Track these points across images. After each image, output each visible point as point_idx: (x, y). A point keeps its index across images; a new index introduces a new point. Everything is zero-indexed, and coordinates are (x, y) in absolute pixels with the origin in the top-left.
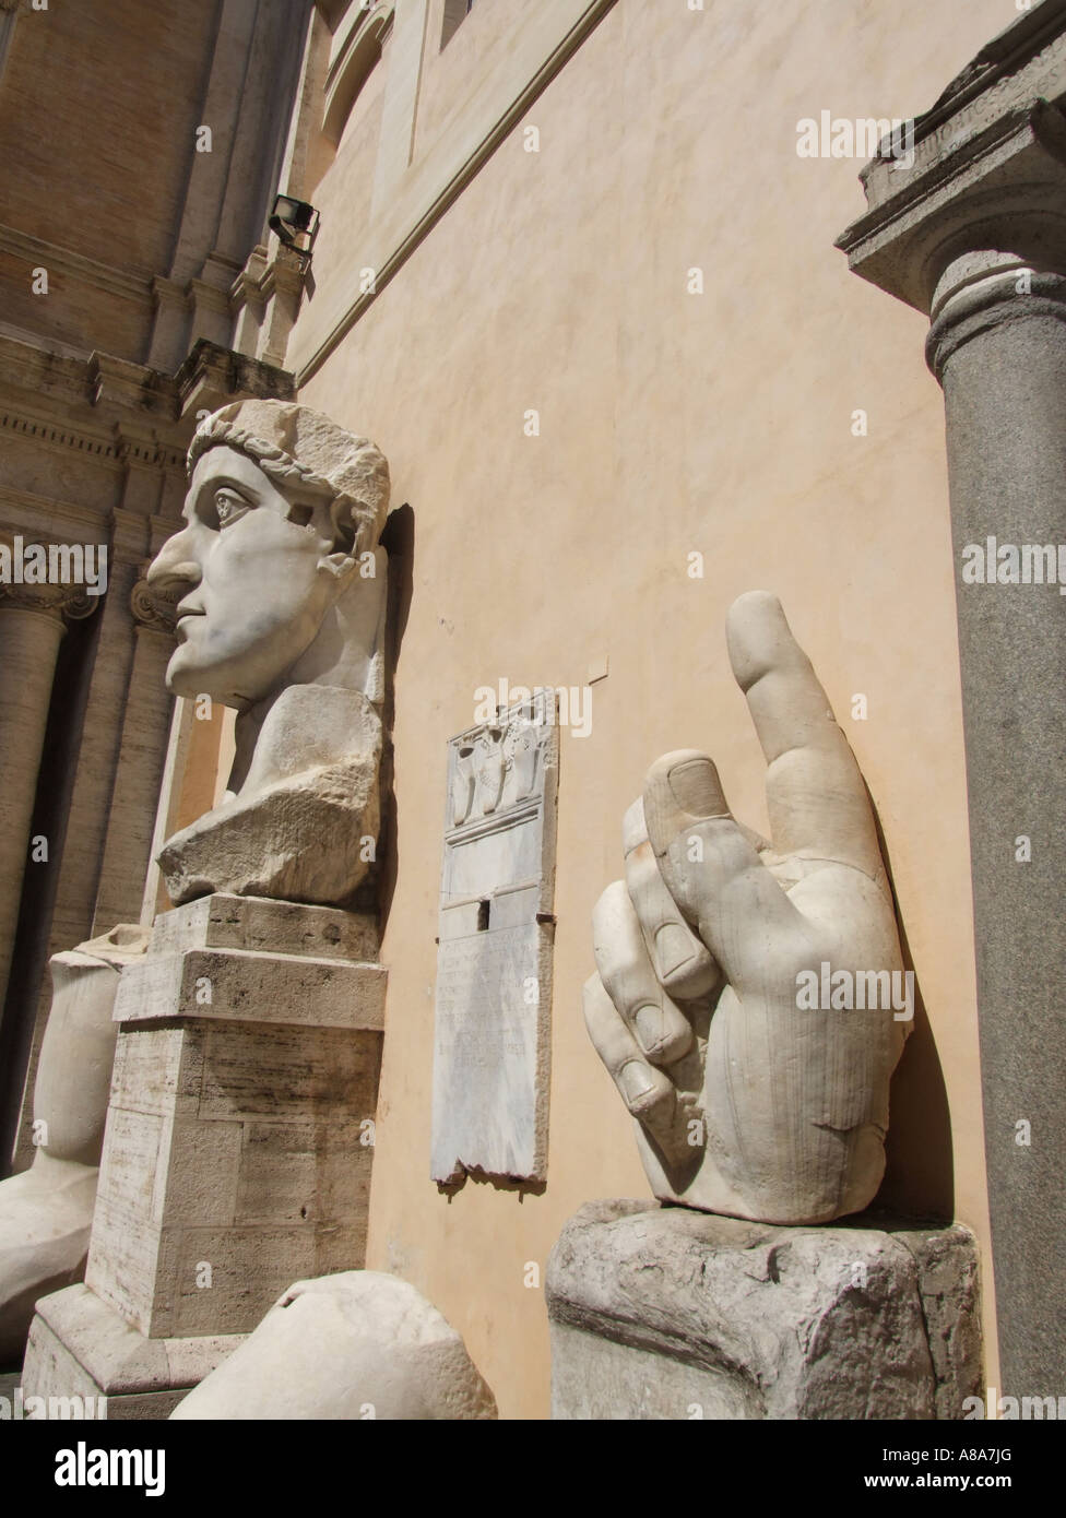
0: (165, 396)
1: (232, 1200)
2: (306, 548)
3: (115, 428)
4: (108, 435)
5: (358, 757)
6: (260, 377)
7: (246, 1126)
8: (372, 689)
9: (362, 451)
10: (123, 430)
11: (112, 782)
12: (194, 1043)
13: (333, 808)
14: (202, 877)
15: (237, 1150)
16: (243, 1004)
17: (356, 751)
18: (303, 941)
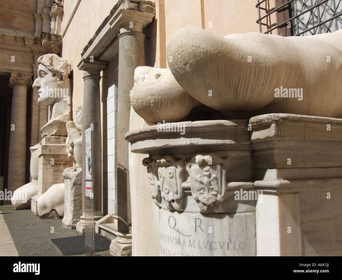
0: (38, 41)
1: (52, 179)
2: (56, 81)
3: (30, 48)
4: (29, 49)
5: (67, 113)
6: (55, 37)
7: (53, 169)
8: (69, 102)
9: (63, 63)
10: (32, 48)
11: (39, 116)
12: (44, 158)
13: (62, 122)
14: (45, 134)
15: (52, 172)
16: (51, 152)
17: (66, 113)
18: (60, 142)
